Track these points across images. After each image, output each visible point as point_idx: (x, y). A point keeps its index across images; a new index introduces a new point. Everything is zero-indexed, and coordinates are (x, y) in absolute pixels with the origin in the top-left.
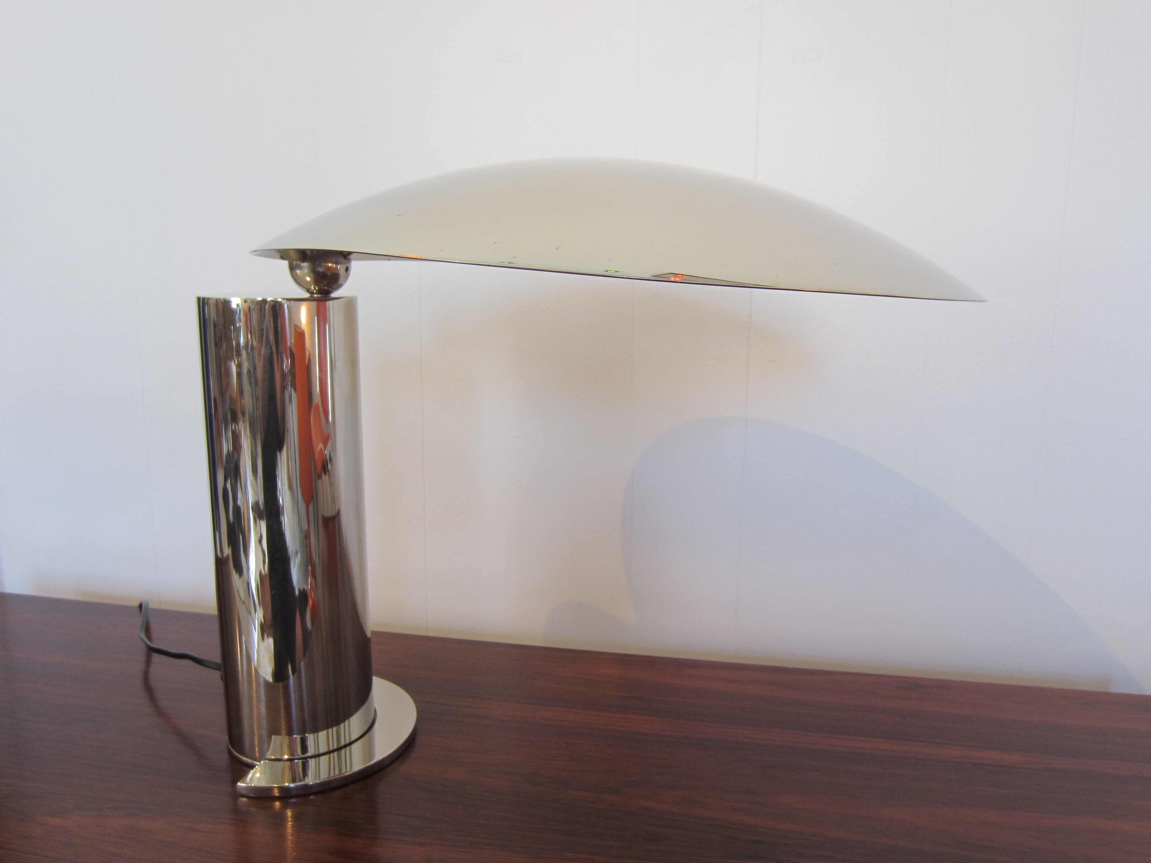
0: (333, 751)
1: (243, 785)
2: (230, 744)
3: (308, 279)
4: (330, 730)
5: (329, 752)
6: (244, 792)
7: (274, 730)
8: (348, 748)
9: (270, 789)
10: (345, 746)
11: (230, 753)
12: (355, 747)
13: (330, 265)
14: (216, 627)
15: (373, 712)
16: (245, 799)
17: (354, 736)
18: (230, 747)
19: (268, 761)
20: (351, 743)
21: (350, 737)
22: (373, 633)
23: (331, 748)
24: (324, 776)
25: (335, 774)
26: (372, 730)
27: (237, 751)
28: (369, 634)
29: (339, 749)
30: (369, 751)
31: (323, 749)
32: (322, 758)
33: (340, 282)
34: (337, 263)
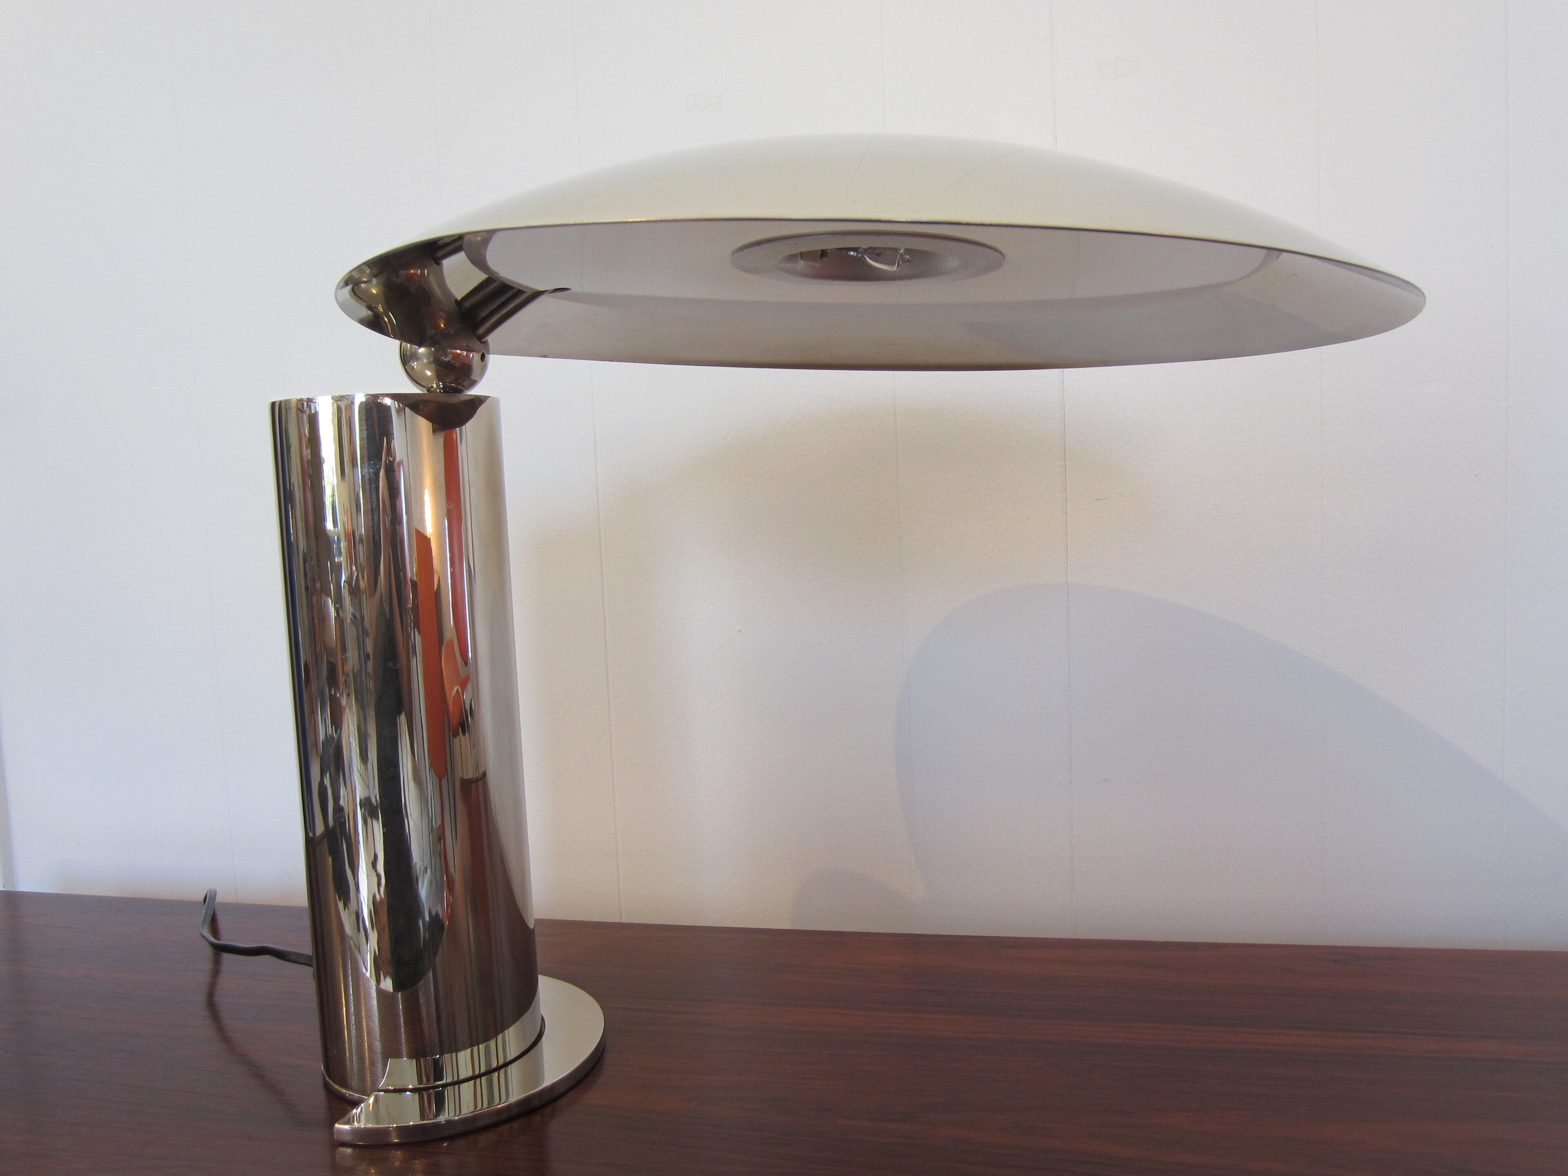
0: (480, 1076)
1: (347, 1127)
2: (327, 1074)
3: (429, 373)
4: (475, 1048)
5: (473, 1078)
6: (348, 1138)
7: (391, 1051)
8: (502, 1071)
9: (385, 1132)
10: (498, 1069)
11: (326, 1086)
12: (513, 1069)
13: (458, 351)
14: (306, 922)
15: (540, 1021)
16: (349, 1150)
17: (511, 1055)
18: (328, 1079)
19: (384, 1092)
20: (506, 1065)
21: (505, 1056)
22: (539, 922)
23: (477, 1072)
24: (467, 1109)
25: (484, 1106)
26: (539, 1044)
27: (335, 1082)
28: (531, 925)
29: (489, 1072)
30: (536, 1072)
31: (466, 1072)
32: (464, 1086)
33: (473, 377)
34: (469, 350)
